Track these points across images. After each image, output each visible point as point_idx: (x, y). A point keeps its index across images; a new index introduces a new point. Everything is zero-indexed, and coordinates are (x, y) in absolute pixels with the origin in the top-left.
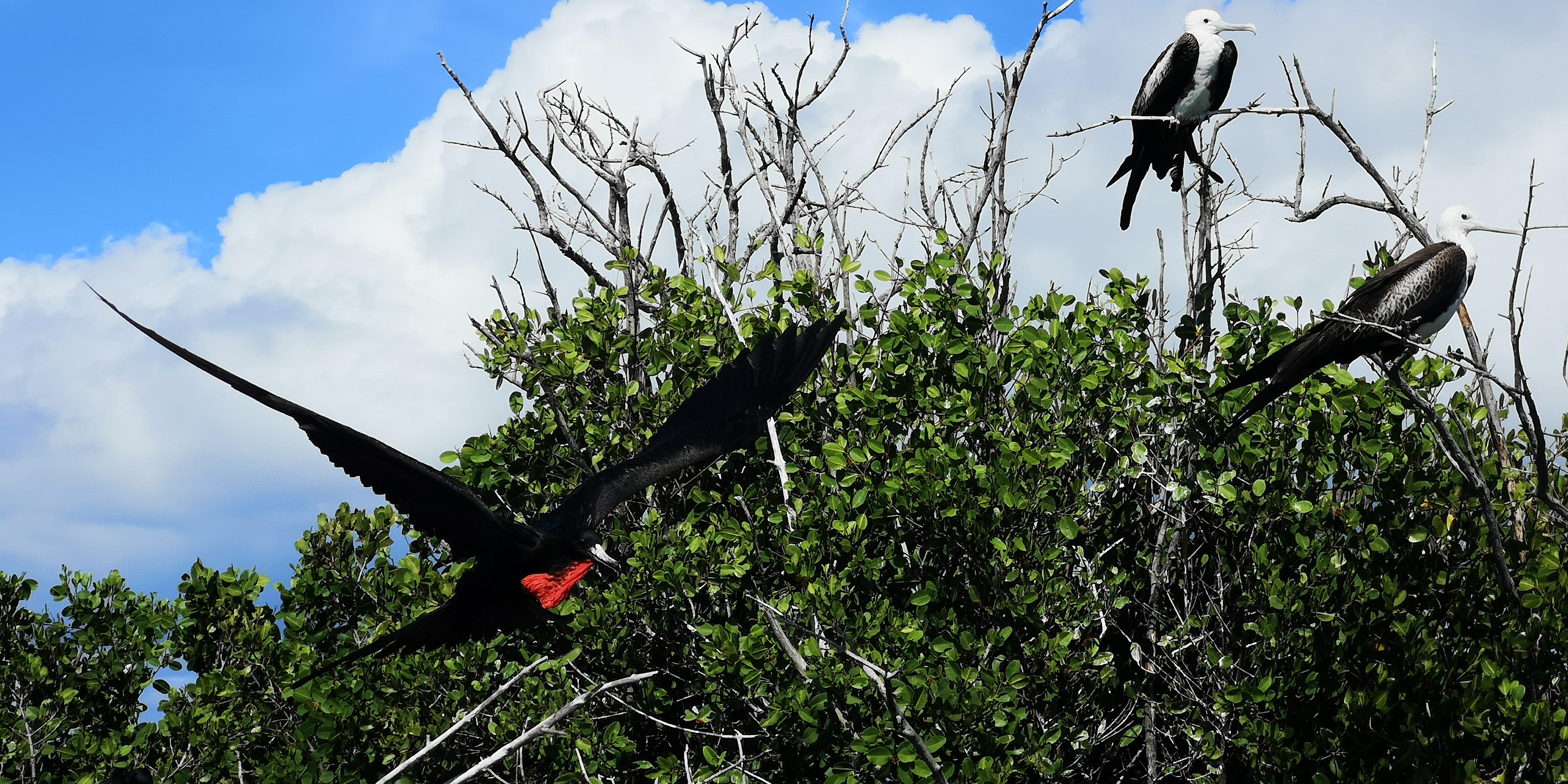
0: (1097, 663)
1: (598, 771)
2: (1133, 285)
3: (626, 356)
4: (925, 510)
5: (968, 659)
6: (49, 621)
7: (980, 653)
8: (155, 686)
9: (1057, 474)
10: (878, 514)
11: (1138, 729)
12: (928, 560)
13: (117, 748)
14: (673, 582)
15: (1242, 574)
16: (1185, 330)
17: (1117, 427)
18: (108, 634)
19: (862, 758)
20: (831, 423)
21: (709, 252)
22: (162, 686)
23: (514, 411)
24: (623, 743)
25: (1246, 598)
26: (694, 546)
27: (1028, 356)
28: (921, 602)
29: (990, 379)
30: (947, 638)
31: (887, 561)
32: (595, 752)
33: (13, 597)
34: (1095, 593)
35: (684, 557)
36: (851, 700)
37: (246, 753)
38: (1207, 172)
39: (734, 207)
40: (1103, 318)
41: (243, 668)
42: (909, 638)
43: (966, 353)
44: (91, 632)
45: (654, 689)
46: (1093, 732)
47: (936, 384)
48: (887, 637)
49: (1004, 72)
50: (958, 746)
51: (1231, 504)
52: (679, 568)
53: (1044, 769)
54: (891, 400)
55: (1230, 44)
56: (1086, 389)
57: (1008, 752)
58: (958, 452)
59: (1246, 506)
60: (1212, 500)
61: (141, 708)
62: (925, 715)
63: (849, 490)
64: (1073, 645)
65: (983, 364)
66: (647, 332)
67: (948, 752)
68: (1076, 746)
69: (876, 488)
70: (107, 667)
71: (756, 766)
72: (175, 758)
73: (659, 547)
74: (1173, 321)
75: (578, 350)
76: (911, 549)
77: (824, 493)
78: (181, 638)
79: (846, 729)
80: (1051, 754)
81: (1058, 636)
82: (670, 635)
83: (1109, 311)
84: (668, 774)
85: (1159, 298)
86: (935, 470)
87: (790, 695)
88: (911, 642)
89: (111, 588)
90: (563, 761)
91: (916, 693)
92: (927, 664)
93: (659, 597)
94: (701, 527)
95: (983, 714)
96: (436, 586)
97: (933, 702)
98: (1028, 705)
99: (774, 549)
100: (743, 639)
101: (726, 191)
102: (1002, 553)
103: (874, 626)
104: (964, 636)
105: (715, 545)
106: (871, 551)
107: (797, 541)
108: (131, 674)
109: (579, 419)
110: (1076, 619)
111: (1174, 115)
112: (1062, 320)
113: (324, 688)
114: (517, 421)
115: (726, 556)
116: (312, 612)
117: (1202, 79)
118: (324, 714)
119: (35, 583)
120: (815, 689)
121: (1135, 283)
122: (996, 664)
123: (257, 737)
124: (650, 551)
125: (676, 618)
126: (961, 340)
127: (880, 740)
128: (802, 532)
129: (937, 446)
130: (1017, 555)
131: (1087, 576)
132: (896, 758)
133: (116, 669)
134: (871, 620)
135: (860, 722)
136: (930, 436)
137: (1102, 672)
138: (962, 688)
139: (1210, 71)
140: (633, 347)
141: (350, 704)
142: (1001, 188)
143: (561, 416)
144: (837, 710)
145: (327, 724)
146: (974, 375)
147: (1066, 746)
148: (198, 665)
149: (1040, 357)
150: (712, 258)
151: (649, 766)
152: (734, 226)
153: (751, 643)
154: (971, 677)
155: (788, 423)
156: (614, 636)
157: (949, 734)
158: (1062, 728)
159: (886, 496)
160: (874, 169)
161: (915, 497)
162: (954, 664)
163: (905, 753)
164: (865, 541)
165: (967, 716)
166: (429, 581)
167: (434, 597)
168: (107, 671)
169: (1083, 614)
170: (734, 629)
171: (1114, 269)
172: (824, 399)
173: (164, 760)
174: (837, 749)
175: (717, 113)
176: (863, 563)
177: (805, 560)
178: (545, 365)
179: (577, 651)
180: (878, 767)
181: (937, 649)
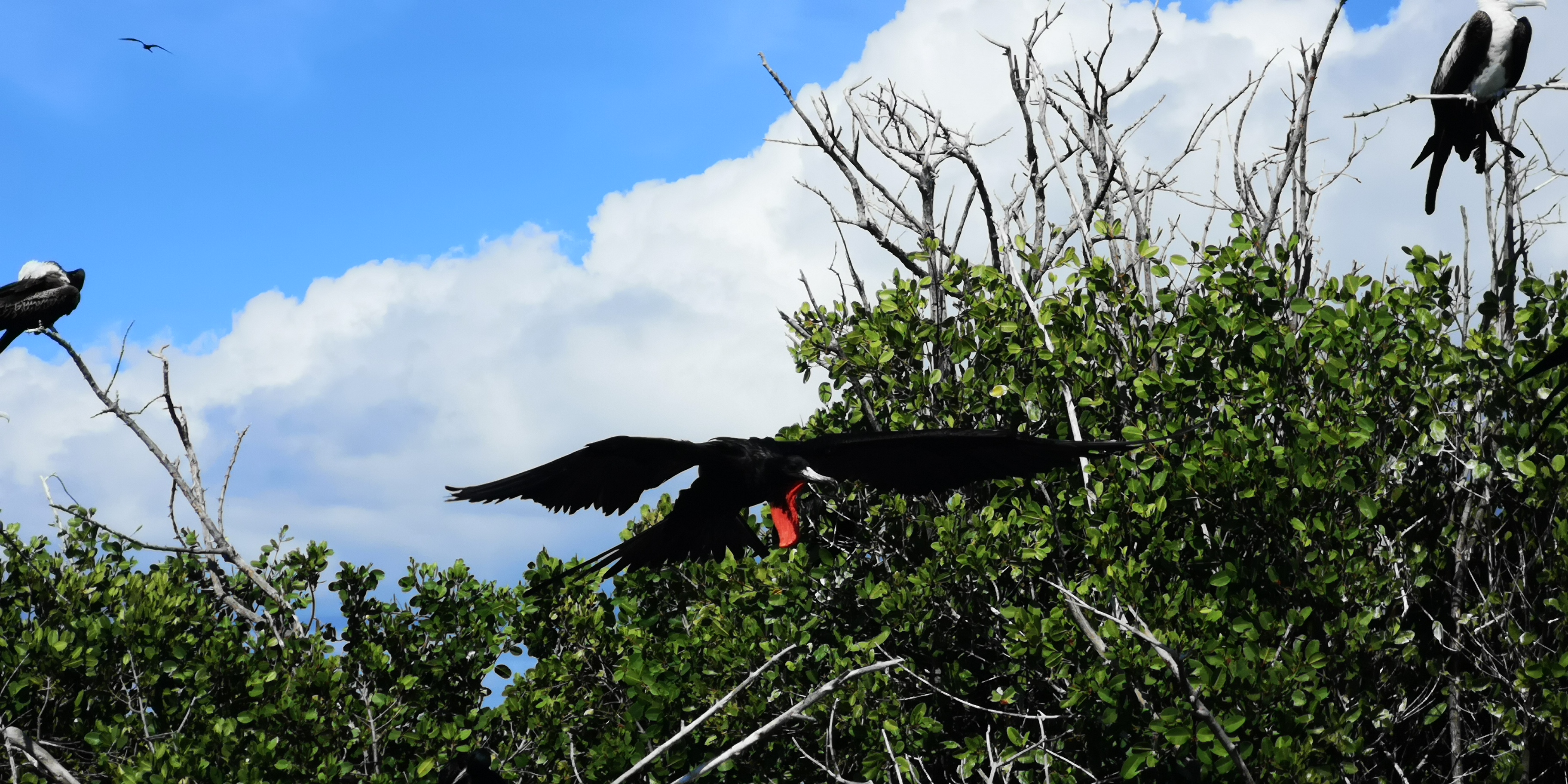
0: (1399, 641)
1: (906, 751)
2: (1434, 261)
3: (930, 345)
4: (1224, 492)
5: (1268, 639)
6: (397, 610)
7: (1279, 633)
8: (497, 671)
9: (1356, 454)
10: (1176, 496)
11: (1442, 707)
12: (1228, 541)
13: (458, 733)
14: (976, 565)
15: (1543, 550)
16: (1489, 308)
17: (1419, 406)
18: (453, 622)
19: (1161, 739)
20: (1132, 408)
21: (1010, 241)
22: (503, 672)
23: (823, 400)
24: (929, 724)
25: (1547, 574)
26: (996, 530)
27: (1326, 336)
28: (1221, 583)
29: (1288, 360)
30: (1247, 619)
31: (1187, 543)
32: (903, 732)
33: (361, 588)
34: (1397, 572)
35: (986, 540)
36: (1149, 681)
37: (580, 734)
38: (1509, 148)
39: (1040, 195)
40: (1405, 296)
41: (576, 651)
42: (1208, 619)
43: (1263, 335)
44: (437, 620)
45: (961, 671)
46: (1394, 711)
47: (1234, 366)
48: (1186, 618)
49: (1303, 54)
50: (1258, 725)
51: (1531, 481)
52: (982, 552)
53: (1343, 747)
54: (1190, 383)
55: (1523, 21)
56: (1385, 368)
57: (1309, 731)
58: (1256, 434)
59: (1546, 481)
60: (1511, 477)
61: (485, 692)
62: (1224, 695)
63: (1150, 473)
64: (1374, 623)
65: (1281, 345)
66: (950, 321)
67: (1248, 732)
68: (1377, 725)
69: (1174, 470)
70: (451, 654)
71: (1060, 746)
72: (514, 742)
73: (962, 531)
74: (1476, 300)
75: (883, 340)
76: (1211, 531)
77: (1123, 476)
78: (522, 624)
79: (1145, 709)
80: (1353, 734)
81: (1358, 615)
82: (975, 618)
83: (1411, 290)
84: (975, 754)
85: (1464, 274)
86: (1232, 451)
87: (1089, 676)
88: (1210, 622)
89: (457, 577)
90: (871, 741)
91: (1214, 672)
92: (1227, 644)
93: (963, 581)
94: (1003, 511)
95: (1282, 694)
96: (752, 572)
97: (1232, 681)
98: (1326, 685)
99: (1075, 532)
100: (1045, 621)
101: (1033, 180)
102: (1301, 534)
103: (1173, 607)
104: (1263, 616)
105: (1017, 529)
106: (1172, 534)
107: (1097, 524)
108: (474, 660)
109: (885, 406)
110: (1378, 597)
111: (1470, 92)
112: (1359, 300)
113: (653, 671)
114: (824, 411)
115: (1027, 539)
116: (643, 597)
117: (1496, 56)
118: (653, 696)
119: (381, 573)
120: (1113, 670)
121: (1438, 260)
122: (1297, 644)
123: (589, 719)
124: (953, 535)
125: (981, 601)
126: (1259, 322)
127: (1179, 720)
128: (1102, 515)
129: (1235, 427)
130: (1316, 536)
131: (1388, 555)
132: (1195, 737)
133: (460, 655)
134: (1170, 602)
135: (1160, 702)
136: (1229, 418)
137: (1404, 650)
138: (1262, 667)
139: (1504, 48)
140: (937, 335)
141: (678, 686)
142: (1303, 169)
143: (868, 404)
144: (1137, 691)
145: (655, 705)
146: (1272, 355)
147: (1367, 725)
148: (537, 651)
149: (1338, 339)
150: (1012, 247)
151: (955, 746)
152: (1040, 214)
153: (1051, 625)
154: (1272, 657)
155: (1088, 407)
156: (920, 620)
157: (1249, 713)
158: (1363, 707)
159: (1184, 478)
160: (1186, 152)
161: (1213, 479)
162: (1252, 645)
163: (1203, 733)
164: (1165, 524)
165: (1266, 695)
166: (745, 566)
167: (750, 582)
168: (450, 658)
169: (1384, 593)
170: (1037, 611)
171: (1417, 246)
172: (1124, 383)
173: (506, 743)
174: (1137, 729)
175: (1022, 103)
176: (1163, 544)
177: (1105, 542)
178: (852, 355)
179: (886, 634)
180: (1178, 746)
181: (1237, 629)
